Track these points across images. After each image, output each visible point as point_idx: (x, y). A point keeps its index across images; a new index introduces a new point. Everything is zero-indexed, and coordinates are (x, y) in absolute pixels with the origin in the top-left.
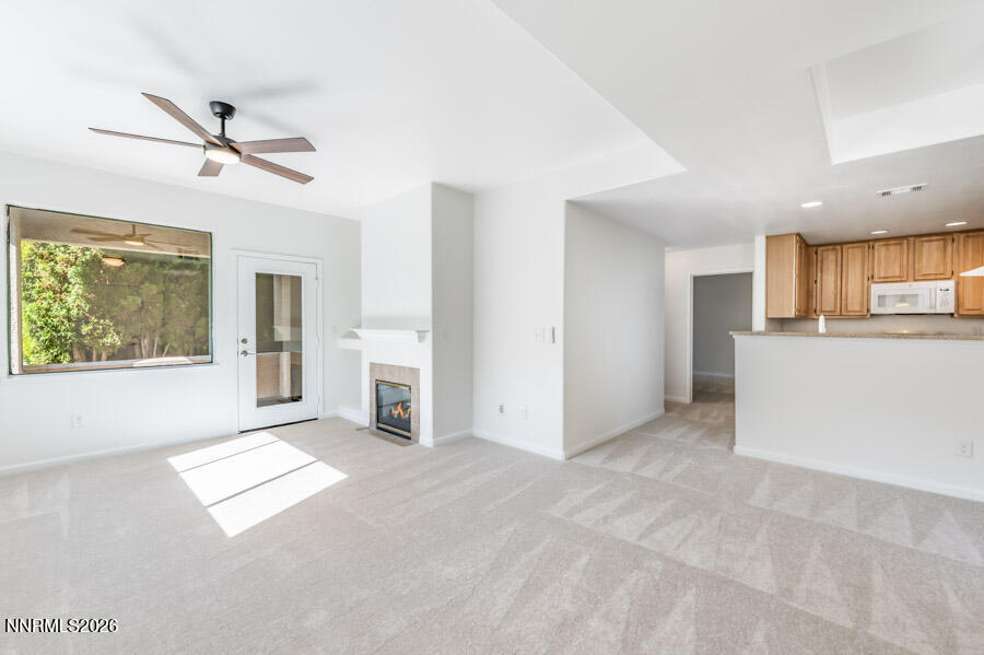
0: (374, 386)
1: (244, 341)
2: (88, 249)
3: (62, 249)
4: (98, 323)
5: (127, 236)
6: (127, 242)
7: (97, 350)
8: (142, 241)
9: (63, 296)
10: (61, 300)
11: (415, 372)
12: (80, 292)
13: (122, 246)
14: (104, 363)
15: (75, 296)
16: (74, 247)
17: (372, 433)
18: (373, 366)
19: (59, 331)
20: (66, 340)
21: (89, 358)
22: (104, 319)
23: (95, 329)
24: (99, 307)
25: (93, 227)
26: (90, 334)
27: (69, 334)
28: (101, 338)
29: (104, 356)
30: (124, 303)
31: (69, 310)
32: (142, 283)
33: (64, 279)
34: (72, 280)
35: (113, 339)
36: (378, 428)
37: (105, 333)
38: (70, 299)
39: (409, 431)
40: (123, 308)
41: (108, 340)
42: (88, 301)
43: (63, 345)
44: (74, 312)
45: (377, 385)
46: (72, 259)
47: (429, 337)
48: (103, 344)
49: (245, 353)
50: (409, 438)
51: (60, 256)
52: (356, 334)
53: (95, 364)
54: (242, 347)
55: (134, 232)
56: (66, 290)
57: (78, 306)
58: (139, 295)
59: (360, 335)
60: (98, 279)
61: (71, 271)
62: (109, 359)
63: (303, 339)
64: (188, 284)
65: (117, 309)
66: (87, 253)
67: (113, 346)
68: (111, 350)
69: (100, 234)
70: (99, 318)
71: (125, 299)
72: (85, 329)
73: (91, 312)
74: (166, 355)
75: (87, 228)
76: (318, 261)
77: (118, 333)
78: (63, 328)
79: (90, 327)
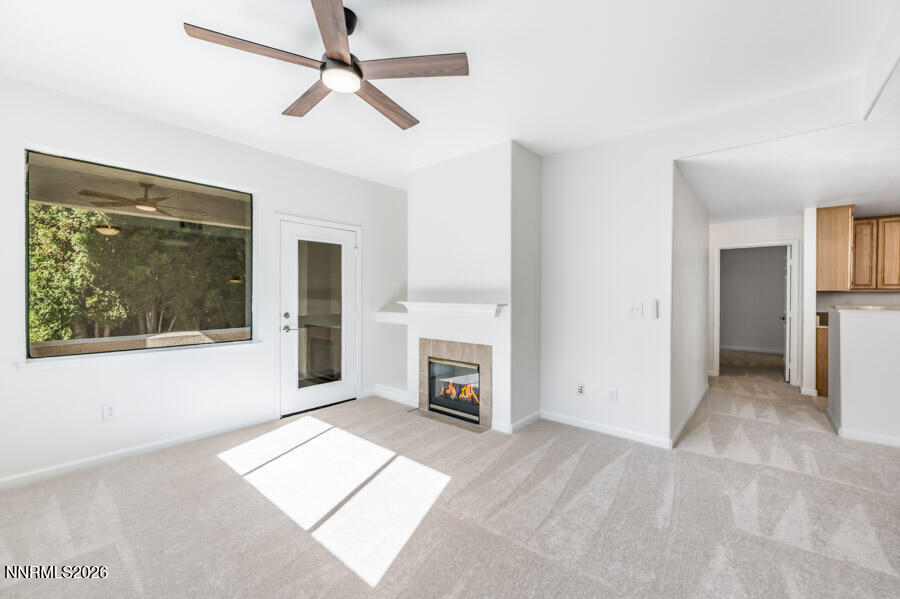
0: (426, 363)
1: (287, 315)
2: (93, 214)
3: (65, 213)
4: (103, 295)
5: (139, 200)
6: (139, 207)
7: (100, 324)
8: (154, 205)
9: (66, 265)
10: (64, 269)
11: (486, 350)
12: (85, 260)
13: (131, 211)
14: (107, 339)
15: (79, 265)
16: (78, 211)
17: (424, 415)
18: (424, 343)
19: (61, 304)
20: (69, 313)
21: (90, 334)
22: (110, 290)
23: (100, 301)
24: (104, 278)
25: (102, 190)
26: (95, 307)
27: (72, 306)
28: (106, 311)
29: (107, 331)
30: (132, 273)
31: (72, 280)
32: (150, 252)
33: (66, 246)
34: (76, 248)
35: (118, 312)
36: (431, 409)
37: (110, 307)
38: (74, 269)
39: (477, 415)
40: (130, 279)
41: (114, 313)
42: (93, 271)
43: (64, 319)
44: (78, 282)
45: (430, 363)
46: (76, 224)
47: (507, 311)
48: (109, 318)
49: (287, 328)
50: (477, 423)
51: (63, 220)
52: (404, 307)
53: (97, 340)
54: (285, 322)
55: (146, 196)
56: (69, 258)
57: (82, 276)
58: (147, 264)
59: (408, 308)
60: (103, 247)
61: (75, 238)
62: (112, 334)
63: (343, 313)
64: (198, 254)
65: (124, 280)
66: (93, 218)
67: (119, 319)
68: (116, 325)
69: (111, 197)
70: (105, 289)
71: (132, 268)
72: (90, 302)
73: (97, 283)
74: (172, 330)
75: (97, 190)
76: (358, 230)
77: (124, 306)
78: (66, 300)
79: (95, 299)
